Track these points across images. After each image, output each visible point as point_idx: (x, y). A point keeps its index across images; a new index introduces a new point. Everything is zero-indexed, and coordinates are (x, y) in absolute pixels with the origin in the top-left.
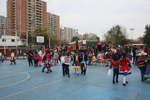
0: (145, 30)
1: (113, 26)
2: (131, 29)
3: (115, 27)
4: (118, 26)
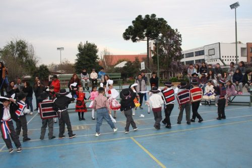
0: (78, 52)
1: (12, 42)
2: (58, 49)
3: (14, 42)
4: (21, 43)
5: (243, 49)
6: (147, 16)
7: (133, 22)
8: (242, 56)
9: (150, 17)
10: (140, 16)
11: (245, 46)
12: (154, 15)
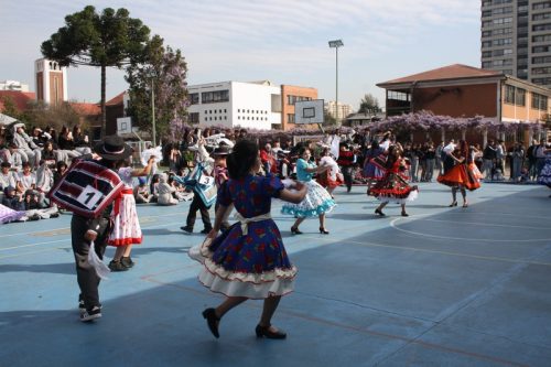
5: (273, 96)
6: (108, 12)
7: (68, 18)
8: (273, 110)
9: (114, 15)
10: (90, 9)
11: (277, 91)
12: (123, 12)
